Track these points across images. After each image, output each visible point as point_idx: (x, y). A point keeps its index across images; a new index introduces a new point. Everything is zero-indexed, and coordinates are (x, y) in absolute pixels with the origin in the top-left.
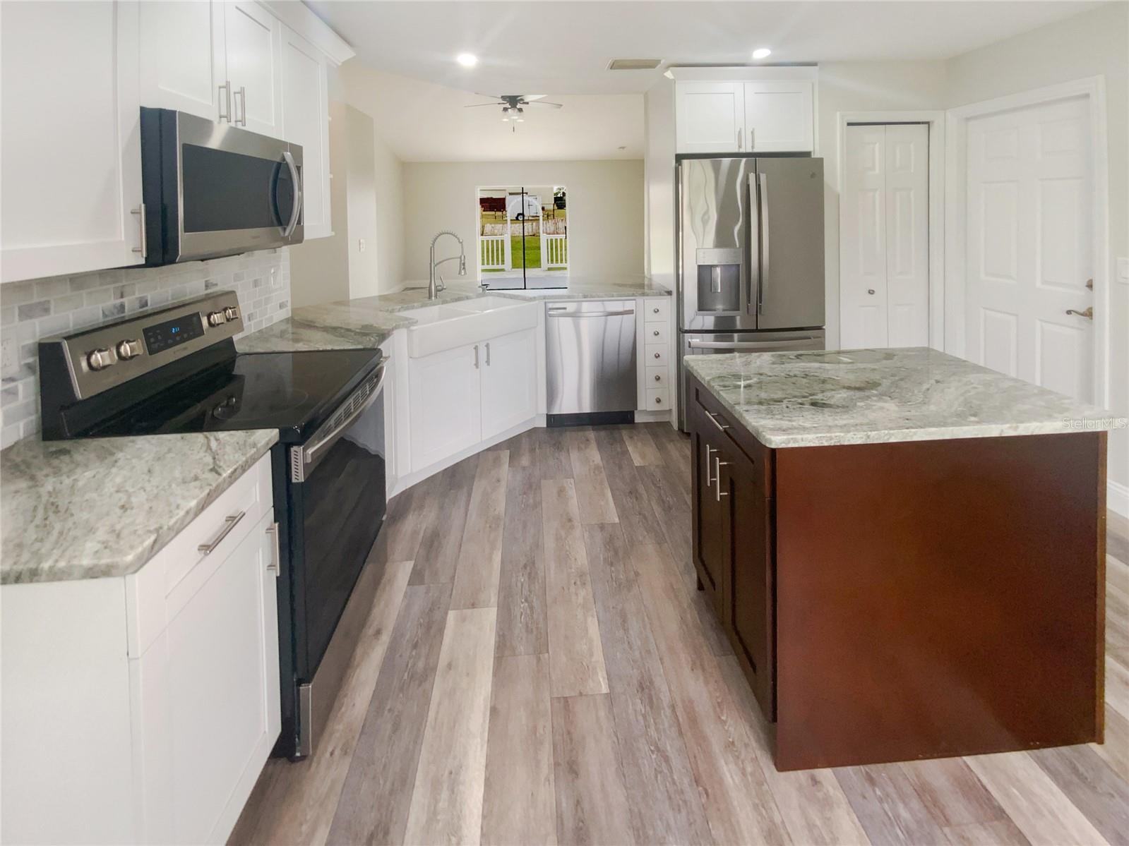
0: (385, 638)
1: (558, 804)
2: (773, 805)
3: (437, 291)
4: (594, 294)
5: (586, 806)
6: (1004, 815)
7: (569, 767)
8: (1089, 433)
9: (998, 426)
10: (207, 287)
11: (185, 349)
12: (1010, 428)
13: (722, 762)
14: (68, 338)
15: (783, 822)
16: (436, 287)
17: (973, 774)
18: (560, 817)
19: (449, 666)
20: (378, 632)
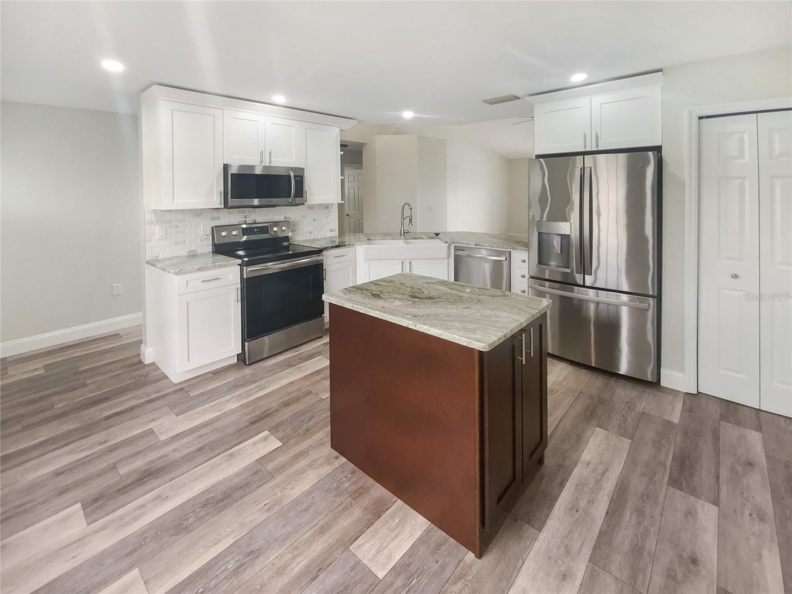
0: (297, 353)
1: (273, 407)
2: (314, 450)
3: (404, 233)
4: (482, 244)
5: (276, 413)
6: (378, 517)
7: (286, 404)
8: (458, 344)
9: (408, 321)
10: (285, 218)
11: (259, 236)
12: (413, 324)
13: (321, 433)
14: (215, 226)
15: (309, 455)
16: (404, 231)
17: (391, 504)
18: (269, 410)
19: (299, 368)
20: (297, 351)
